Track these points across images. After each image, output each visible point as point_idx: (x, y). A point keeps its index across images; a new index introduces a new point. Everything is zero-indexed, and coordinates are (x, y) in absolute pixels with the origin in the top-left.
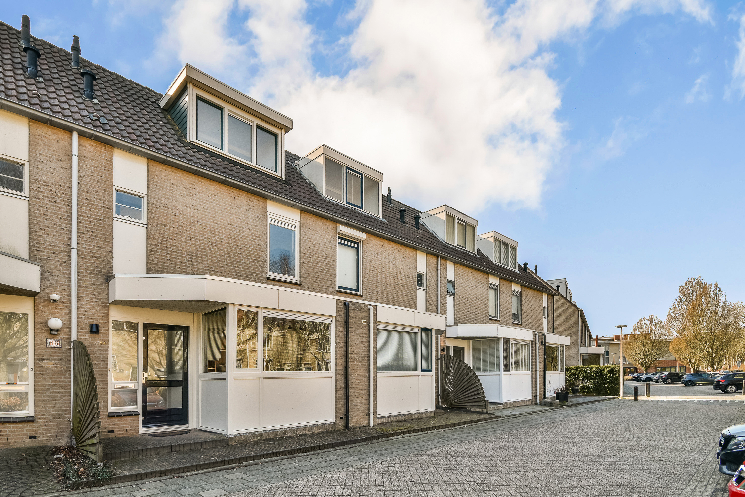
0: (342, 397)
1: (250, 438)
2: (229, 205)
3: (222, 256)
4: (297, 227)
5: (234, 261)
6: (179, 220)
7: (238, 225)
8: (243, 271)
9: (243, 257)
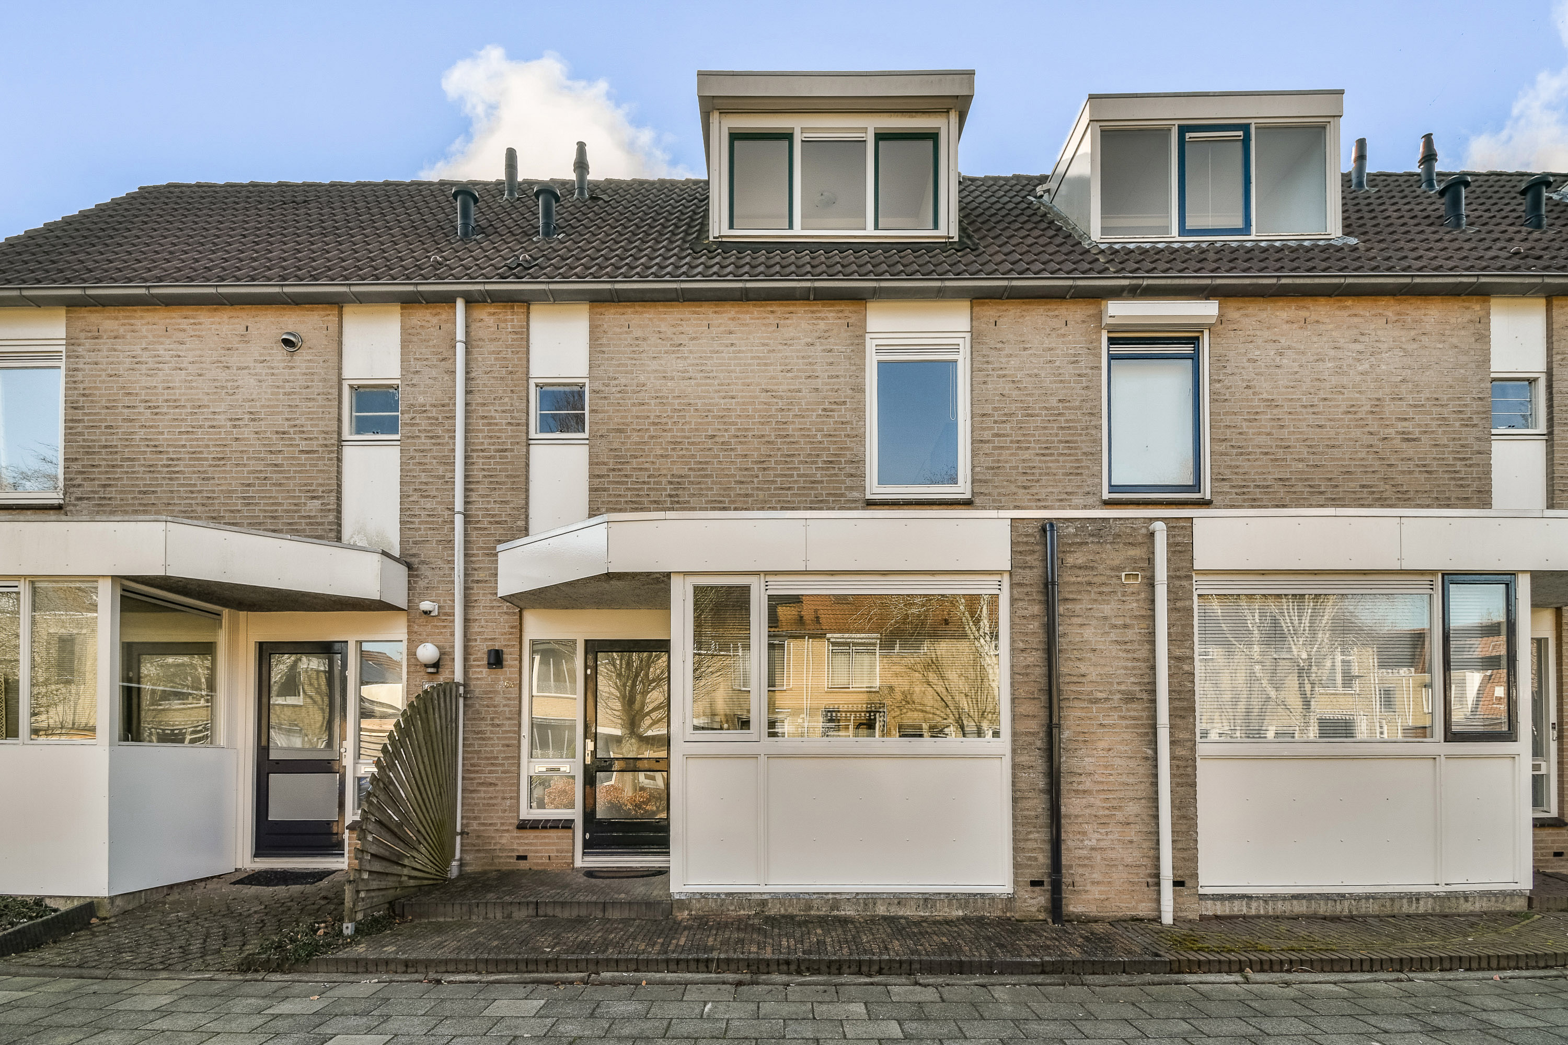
0: (1037, 817)
1: (732, 908)
2: (764, 345)
3: (746, 469)
4: (961, 350)
5: (776, 476)
6: (649, 411)
7: (785, 387)
8: (800, 495)
9: (801, 462)
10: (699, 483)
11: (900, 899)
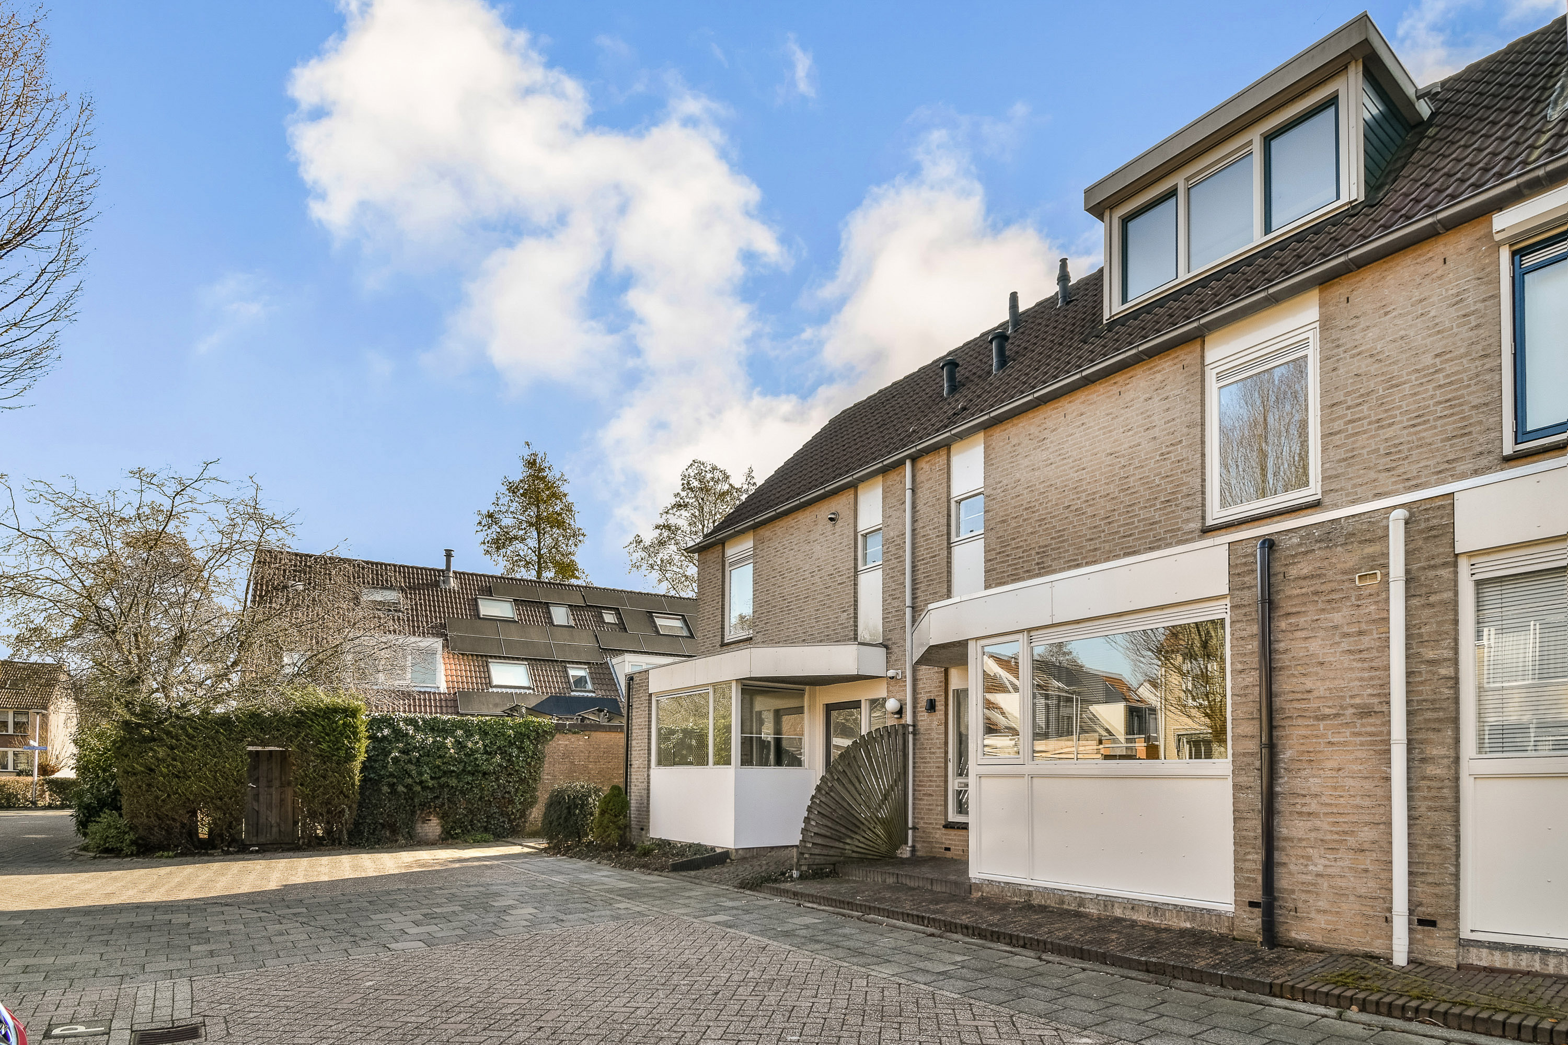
0: (1256, 838)
1: (1009, 894)
2: (1108, 415)
4: (1311, 343)
10: (1059, 548)
11: (1134, 905)
